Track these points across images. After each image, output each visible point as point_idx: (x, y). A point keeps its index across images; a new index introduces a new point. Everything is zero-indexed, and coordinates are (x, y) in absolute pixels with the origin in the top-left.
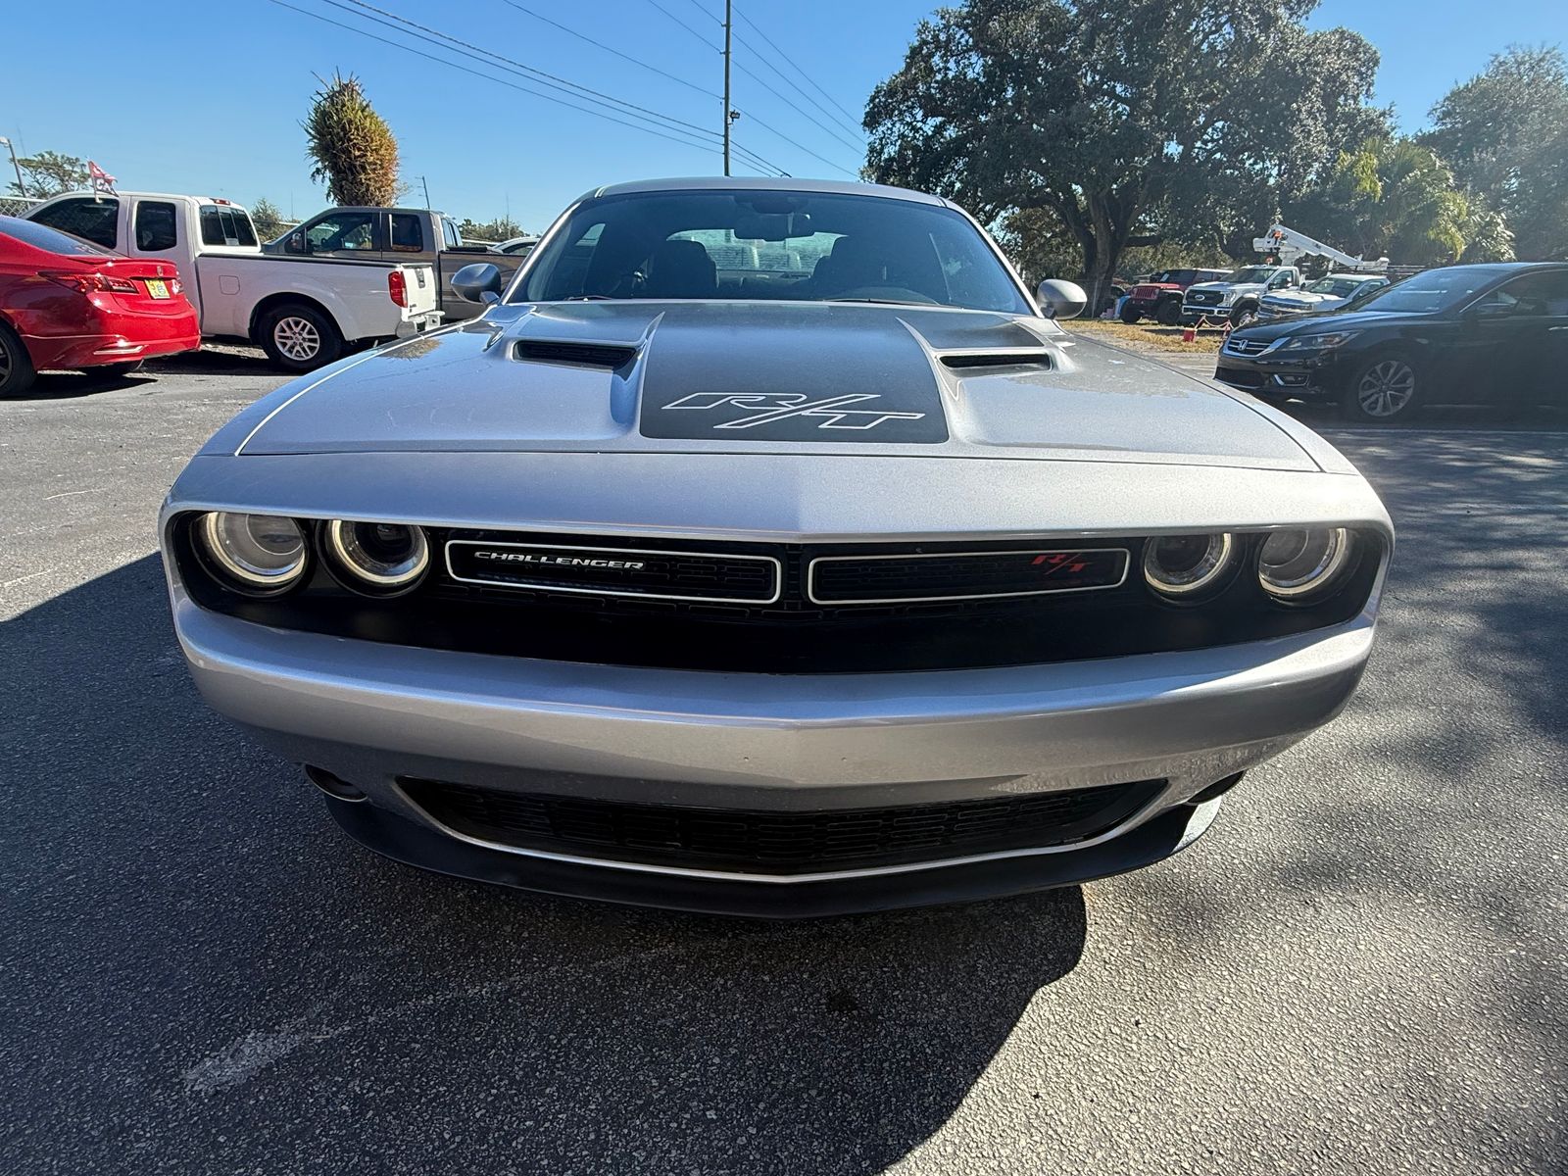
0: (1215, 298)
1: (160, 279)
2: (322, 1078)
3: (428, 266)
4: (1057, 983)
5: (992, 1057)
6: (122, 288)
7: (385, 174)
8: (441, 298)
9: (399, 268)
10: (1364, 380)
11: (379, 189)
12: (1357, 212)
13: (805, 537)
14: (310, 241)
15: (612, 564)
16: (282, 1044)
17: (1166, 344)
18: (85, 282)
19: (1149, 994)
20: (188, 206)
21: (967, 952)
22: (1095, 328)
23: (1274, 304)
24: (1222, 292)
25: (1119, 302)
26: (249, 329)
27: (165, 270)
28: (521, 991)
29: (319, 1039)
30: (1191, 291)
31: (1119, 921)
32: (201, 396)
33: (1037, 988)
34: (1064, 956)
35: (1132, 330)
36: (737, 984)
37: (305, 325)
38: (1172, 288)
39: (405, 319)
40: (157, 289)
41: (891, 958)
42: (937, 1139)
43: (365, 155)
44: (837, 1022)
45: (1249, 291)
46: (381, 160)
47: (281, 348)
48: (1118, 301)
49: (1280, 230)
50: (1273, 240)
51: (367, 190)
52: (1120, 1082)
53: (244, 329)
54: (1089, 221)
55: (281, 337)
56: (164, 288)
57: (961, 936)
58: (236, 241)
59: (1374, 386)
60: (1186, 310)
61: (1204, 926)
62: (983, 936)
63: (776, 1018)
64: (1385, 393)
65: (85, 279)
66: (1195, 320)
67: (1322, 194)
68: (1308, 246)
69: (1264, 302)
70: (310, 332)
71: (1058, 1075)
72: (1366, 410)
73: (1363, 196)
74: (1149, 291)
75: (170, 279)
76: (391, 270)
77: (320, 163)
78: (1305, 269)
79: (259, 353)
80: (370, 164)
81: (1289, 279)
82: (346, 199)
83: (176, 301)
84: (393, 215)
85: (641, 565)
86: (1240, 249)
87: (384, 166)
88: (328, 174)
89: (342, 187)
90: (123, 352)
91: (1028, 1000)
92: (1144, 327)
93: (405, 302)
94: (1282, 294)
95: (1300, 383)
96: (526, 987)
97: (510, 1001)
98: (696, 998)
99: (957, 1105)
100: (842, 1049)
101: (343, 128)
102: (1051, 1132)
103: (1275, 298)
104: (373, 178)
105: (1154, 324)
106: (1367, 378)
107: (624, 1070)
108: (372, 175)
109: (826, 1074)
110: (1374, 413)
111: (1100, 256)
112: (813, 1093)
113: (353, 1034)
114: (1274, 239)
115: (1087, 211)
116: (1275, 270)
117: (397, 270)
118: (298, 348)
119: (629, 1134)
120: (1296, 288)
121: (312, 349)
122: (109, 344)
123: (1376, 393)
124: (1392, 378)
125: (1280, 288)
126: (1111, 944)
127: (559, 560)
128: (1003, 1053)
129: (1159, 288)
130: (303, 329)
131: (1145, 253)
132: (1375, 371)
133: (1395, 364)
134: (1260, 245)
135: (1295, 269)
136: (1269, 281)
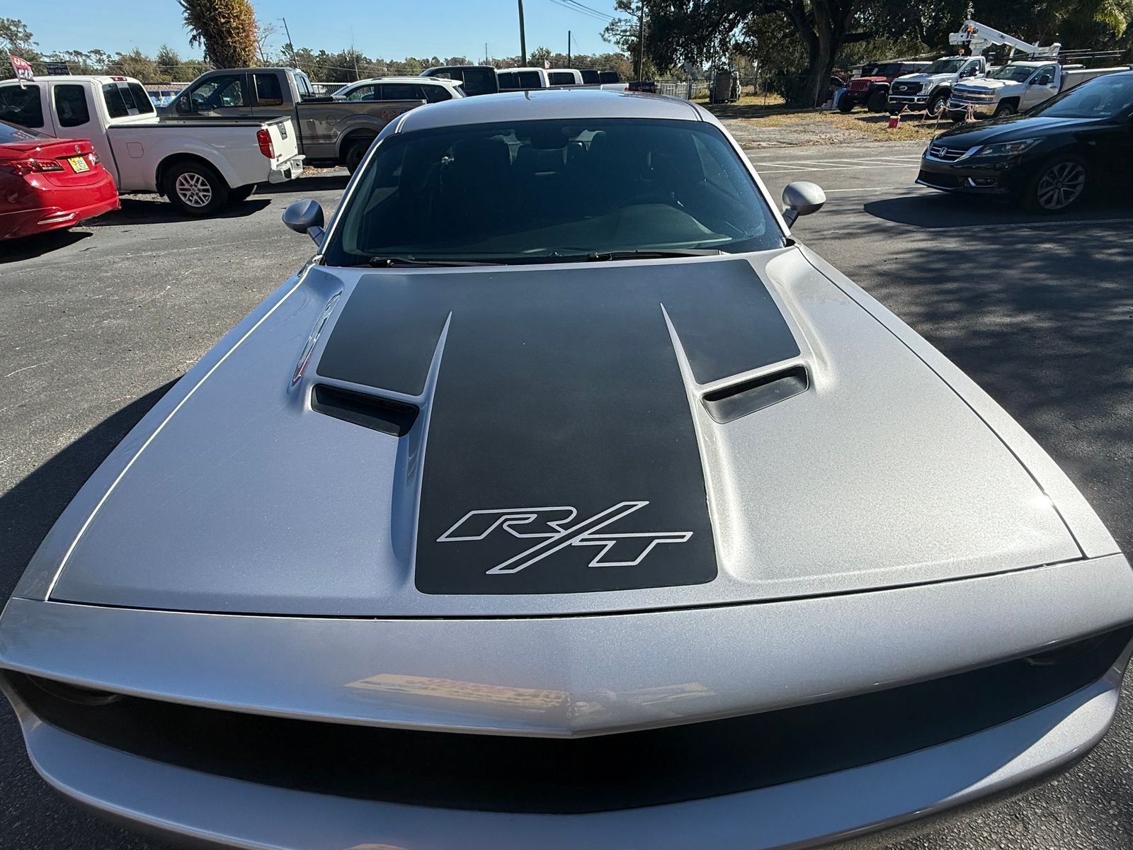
0: (915, 87)
1: (79, 156)
3: (288, 119)
6: (50, 168)
7: (247, 36)
8: (302, 142)
9: (265, 127)
10: (1042, 181)
11: (244, 49)
14: (194, 101)
17: (876, 133)
18: (20, 166)
20: (92, 87)
22: (817, 120)
23: (965, 91)
24: (922, 81)
25: (837, 95)
26: (156, 185)
27: (82, 147)
30: (897, 83)
32: (125, 249)
35: (849, 119)
37: (198, 179)
38: (880, 81)
39: (274, 167)
40: (78, 165)
43: (230, 22)
45: (943, 80)
46: (242, 25)
47: (183, 199)
48: (836, 92)
49: (972, 24)
50: (965, 35)
51: (235, 51)
54: (813, 22)
55: (181, 189)
56: (84, 162)
58: (136, 111)
59: (1051, 184)
60: (892, 99)
64: (1060, 189)
65: (20, 164)
66: (899, 108)
68: (994, 37)
69: (956, 90)
70: (203, 184)
72: (1042, 204)
74: (861, 84)
75: (88, 154)
76: (258, 129)
77: (195, 31)
78: (991, 57)
79: (164, 199)
80: (234, 29)
81: (977, 68)
83: (95, 172)
84: (256, 75)
86: (937, 40)
87: (245, 29)
88: (203, 40)
89: (214, 50)
90: (60, 220)
92: (856, 116)
93: (272, 154)
94: (971, 82)
95: (988, 184)
103: (965, 86)
104: (238, 40)
105: (865, 112)
106: (1045, 179)
108: (237, 38)
110: (1048, 207)
111: (822, 53)
114: (966, 33)
115: (811, 13)
116: (966, 61)
117: (263, 128)
118: (195, 197)
120: (983, 74)
121: (206, 197)
122: (47, 215)
123: (1052, 190)
124: (1067, 176)
125: (970, 76)
129: (870, 81)
130: (197, 181)
131: (858, 47)
132: (1052, 172)
133: (1070, 164)
134: (955, 38)
135: (982, 58)
136: (961, 70)
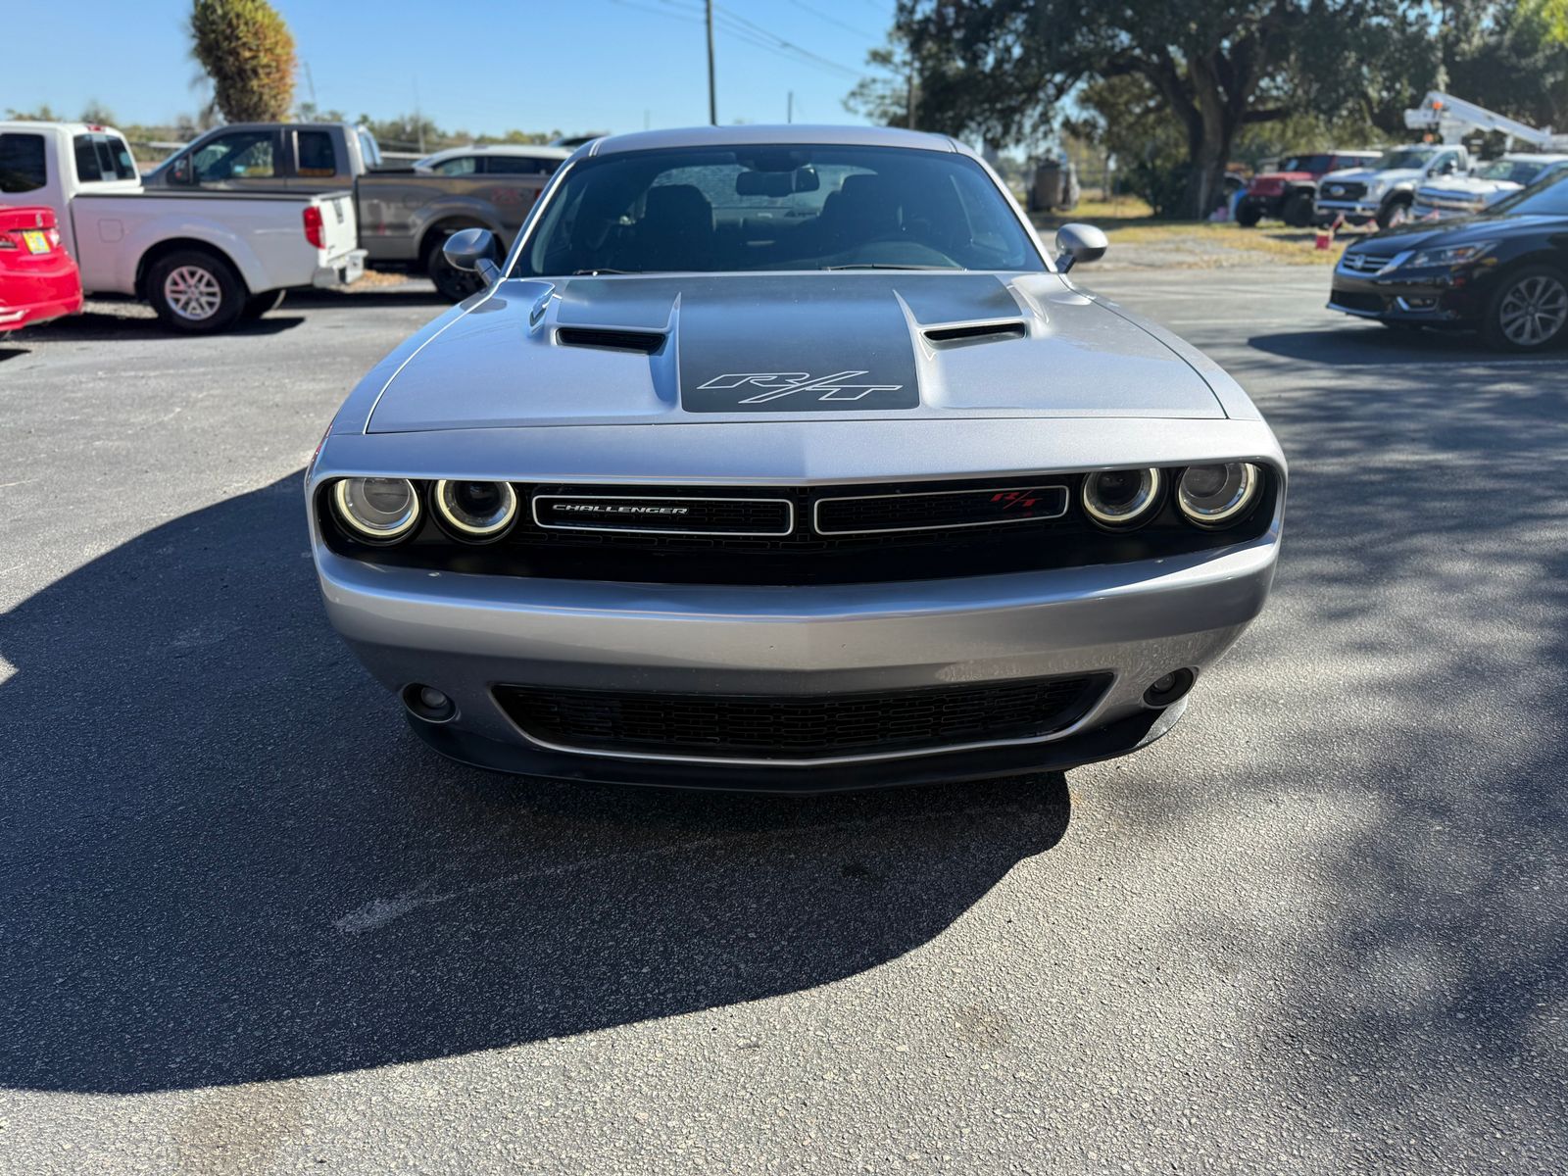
0: (1356, 190)
1: (38, 229)
2: (443, 923)
3: (345, 196)
4: (1037, 856)
5: (976, 901)
6: (1, 243)
7: (282, 78)
8: (361, 233)
9: (315, 203)
10: (1506, 302)
11: (275, 97)
12: (1547, 69)
13: (810, 481)
14: (195, 168)
15: (662, 510)
16: (403, 905)
17: (1292, 255)
19: (1114, 862)
20: (59, 138)
21: (962, 838)
23: (1434, 196)
24: (1366, 181)
25: (1234, 198)
26: (136, 284)
27: (45, 218)
28: (589, 870)
29: (433, 901)
30: (1327, 182)
31: (1099, 816)
32: (94, 368)
33: (1019, 859)
34: (1048, 838)
35: (1250, 235)
36: (768, 861)
37: (202, 277)
38: (1302, 180)
39: (323, 263)
40: (36, 243)
41: (897, 842)
42: (927, 946)
43: (257, 56)
44: (851, 882)
45: (1401, 180)
46: (277, 62)
47: (172, 305)
48: (1233, 196)
49: (1443, 99)
50: (1431, 113)
51: (261, 99)
52: (1078, 913)
53: (128, 281)
54: (1192, 92)
55: (173, 292)
56: (43, 239)
57: (958, 827)
58: (113, 174)
59: (1520, 308)
60: (1320, 207)
61: (1174, 818)
62: (977, 828)
63: (801, 881)
64: (1533, 315)
66: (1329, 220)
67: (1499, 46)
68: (1480, 119)
69: (1421, 195)
70: (209, 284)
71: (1029, 910)
72: (1510, 337)
73: (1553, 47)
74: (1272, 183)
75: (48, 228)
76: (303, 206)
77: (201, 68)
78: (1476, 149)
79: (147, 312)
80: (263, 67)
81: (1454, 163)
82: (235, 110)
83: (55, 255)
84: (297, 132)
85: (685, 510)
87: (279, 68)
88: (212, 81)
89: (229, 96)
90: (2, 319)
91: (1011, 867)
92: (1265, 232)
93: (322, 242)
94: (1445, 183)
95: (1426, 306)
96: (592, 867)
97: (582, 876)
98: (734, 871)
99: (946, 927)
100: (855, 898)
101: (230, 25)
102: (1017, 940)
103: (1436, 188)
104: (268, 84)
105: (1279, 227)
106: (1509, 298)
107: (681, 913)
108: (266, 81)
109: (841, 912)
110: (1519, 340)
111: (1208, 138)
112: (832, 922)
113: (459, 899)
114: (1432, 111)
115: (1189, 77)
116: (1435, 152)
117: (312, 205)
118: (193, 304)
119: (689, 946)
120: (1463, 174)
121: (211, 304)
123: (1522, 316)
124: (1540, 298)
125: (1443, 174)
126: (1089, 831)
127: (621, 509)
128: (985, 898)
129: (1285, 179)
130: (200, 280)
131: (1269, 129)
132: (1518, 290)
133: (1543, 280)
134: (1414, 118)
135: (1461, 149)
136: (1428, 166)
